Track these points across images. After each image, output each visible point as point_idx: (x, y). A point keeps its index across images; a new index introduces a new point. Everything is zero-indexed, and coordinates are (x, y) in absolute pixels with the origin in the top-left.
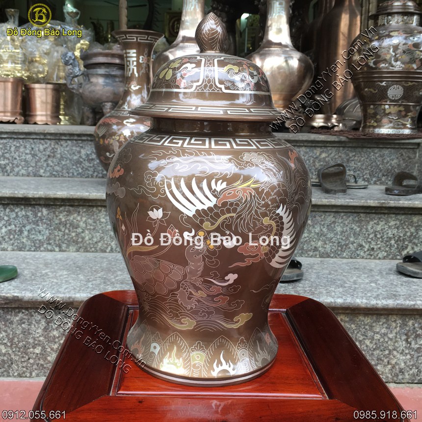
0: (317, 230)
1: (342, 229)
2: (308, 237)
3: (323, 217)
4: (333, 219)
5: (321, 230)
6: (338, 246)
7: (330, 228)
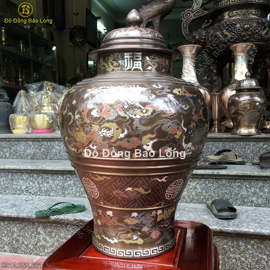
0: (253, 190)
1: (268, 190)
2: (247, 194)
3: (256, 183)
4: (263, 184)
5: (255, 191)
6: (266, 200)
7: (261, 189)
